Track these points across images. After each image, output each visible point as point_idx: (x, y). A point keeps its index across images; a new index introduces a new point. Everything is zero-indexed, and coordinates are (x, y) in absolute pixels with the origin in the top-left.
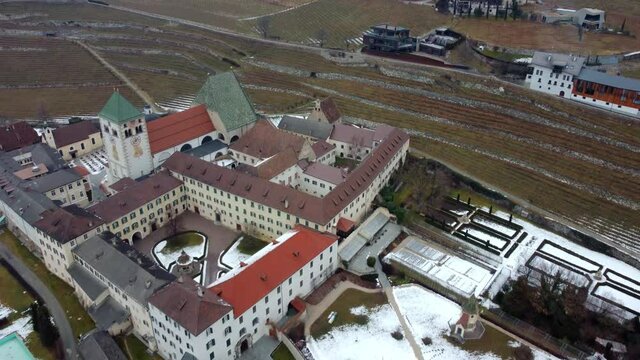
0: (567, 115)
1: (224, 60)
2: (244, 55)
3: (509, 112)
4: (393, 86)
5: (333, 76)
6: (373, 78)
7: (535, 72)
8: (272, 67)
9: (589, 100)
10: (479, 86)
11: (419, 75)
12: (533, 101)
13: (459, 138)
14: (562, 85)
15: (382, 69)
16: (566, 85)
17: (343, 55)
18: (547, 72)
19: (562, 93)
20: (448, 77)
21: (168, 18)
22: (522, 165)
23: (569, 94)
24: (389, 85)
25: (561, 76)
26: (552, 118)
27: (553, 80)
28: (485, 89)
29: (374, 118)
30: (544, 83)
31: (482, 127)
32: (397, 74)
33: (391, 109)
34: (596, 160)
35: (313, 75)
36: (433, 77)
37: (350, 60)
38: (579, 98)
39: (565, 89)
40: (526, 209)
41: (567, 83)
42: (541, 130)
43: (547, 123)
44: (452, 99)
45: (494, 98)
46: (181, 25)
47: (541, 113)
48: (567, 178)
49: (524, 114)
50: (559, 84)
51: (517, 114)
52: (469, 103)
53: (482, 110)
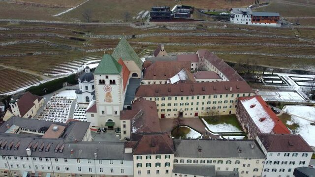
0: (255, 31)
1: (72, 38)
2: (84, 34)
3: (233, 34)
4: (178, 34)
5: (143, 35)
6: (165, 32)
7: (235, 16)
8: (107, 37)
9: (258, 24)
10: (215, 27)
11: (188, 27)
12: (240, 28)
13: (221, 50)
14: (247, 20)
15: (168, 27)
16: (248, 20)
17: (144, 24)
18: (241, 15)
19: (247, 23)
20: (200, 25)
21: (9, 20)
22: (252, 54)
23: (250, 23)
24: (175, 34)
25: (246, 16)
26: (251, 33)
27: (243, 18)
28: (218, 27)
29: (180, 51)
30: (240, 20)
31: (225, 43)
32: (176, 28)
33: (183, 45)
34: (276, 45)
35: (134, 37)
36: (195, 27)
37: (148, 26)
38: (254, 24)
39: (248, 21)
40: (272, 68)
41: (248, 19)
42: (250, 39)
43: (250, 35)
44: (207, 34)
45: (224, 31)
46: (21, 22)
47: (245, 32)
48: (271, 53)
49: (239, 34)
50: (245, 20)
51: (236, 35)
52: (215, 35)
53: (221, 36)
